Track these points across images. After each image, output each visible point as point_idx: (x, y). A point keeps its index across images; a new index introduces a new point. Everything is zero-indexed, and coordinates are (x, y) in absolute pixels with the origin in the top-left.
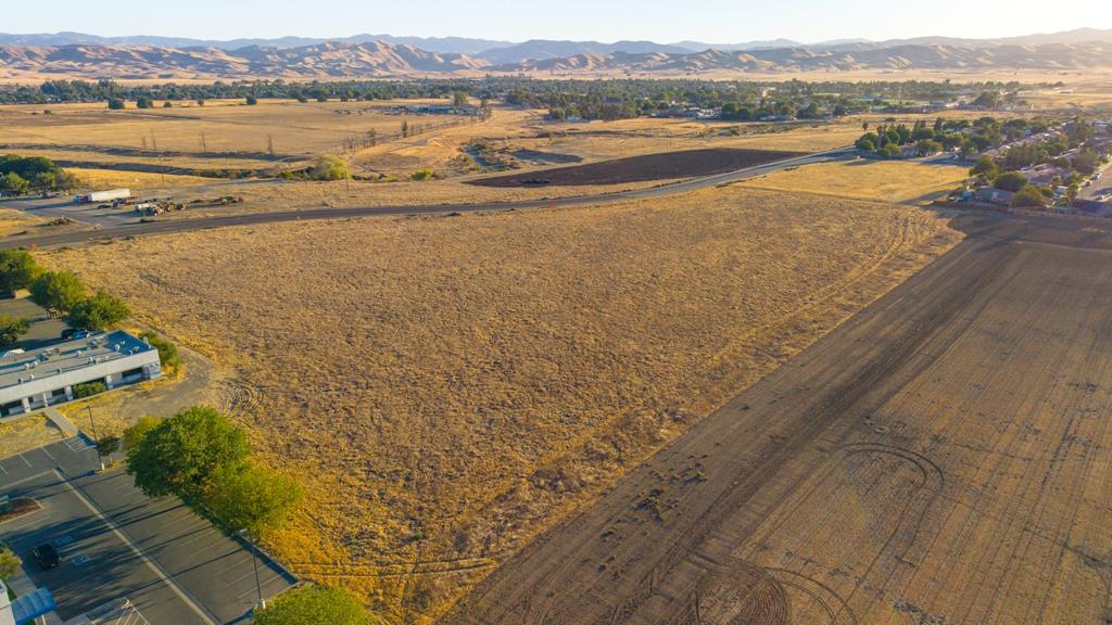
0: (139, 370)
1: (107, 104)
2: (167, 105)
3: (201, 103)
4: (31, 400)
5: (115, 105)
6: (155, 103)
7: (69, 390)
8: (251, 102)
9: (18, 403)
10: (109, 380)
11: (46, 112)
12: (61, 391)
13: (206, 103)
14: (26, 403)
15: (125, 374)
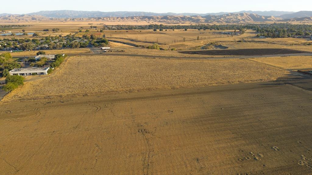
0: (43, 73)
1: (153, 30)
2: (166, 30)
3: (174, 30)
4: (26, 74)
5: (155, 30)
6: (164, 30)
7: (31, 73)
8: (186, 30)
9: (24, 74)
10: (38, 73)
11: (140, 31)
12: (30, 73)
13: (175, 30)
14: (25, 74)
15: (41, 73)
